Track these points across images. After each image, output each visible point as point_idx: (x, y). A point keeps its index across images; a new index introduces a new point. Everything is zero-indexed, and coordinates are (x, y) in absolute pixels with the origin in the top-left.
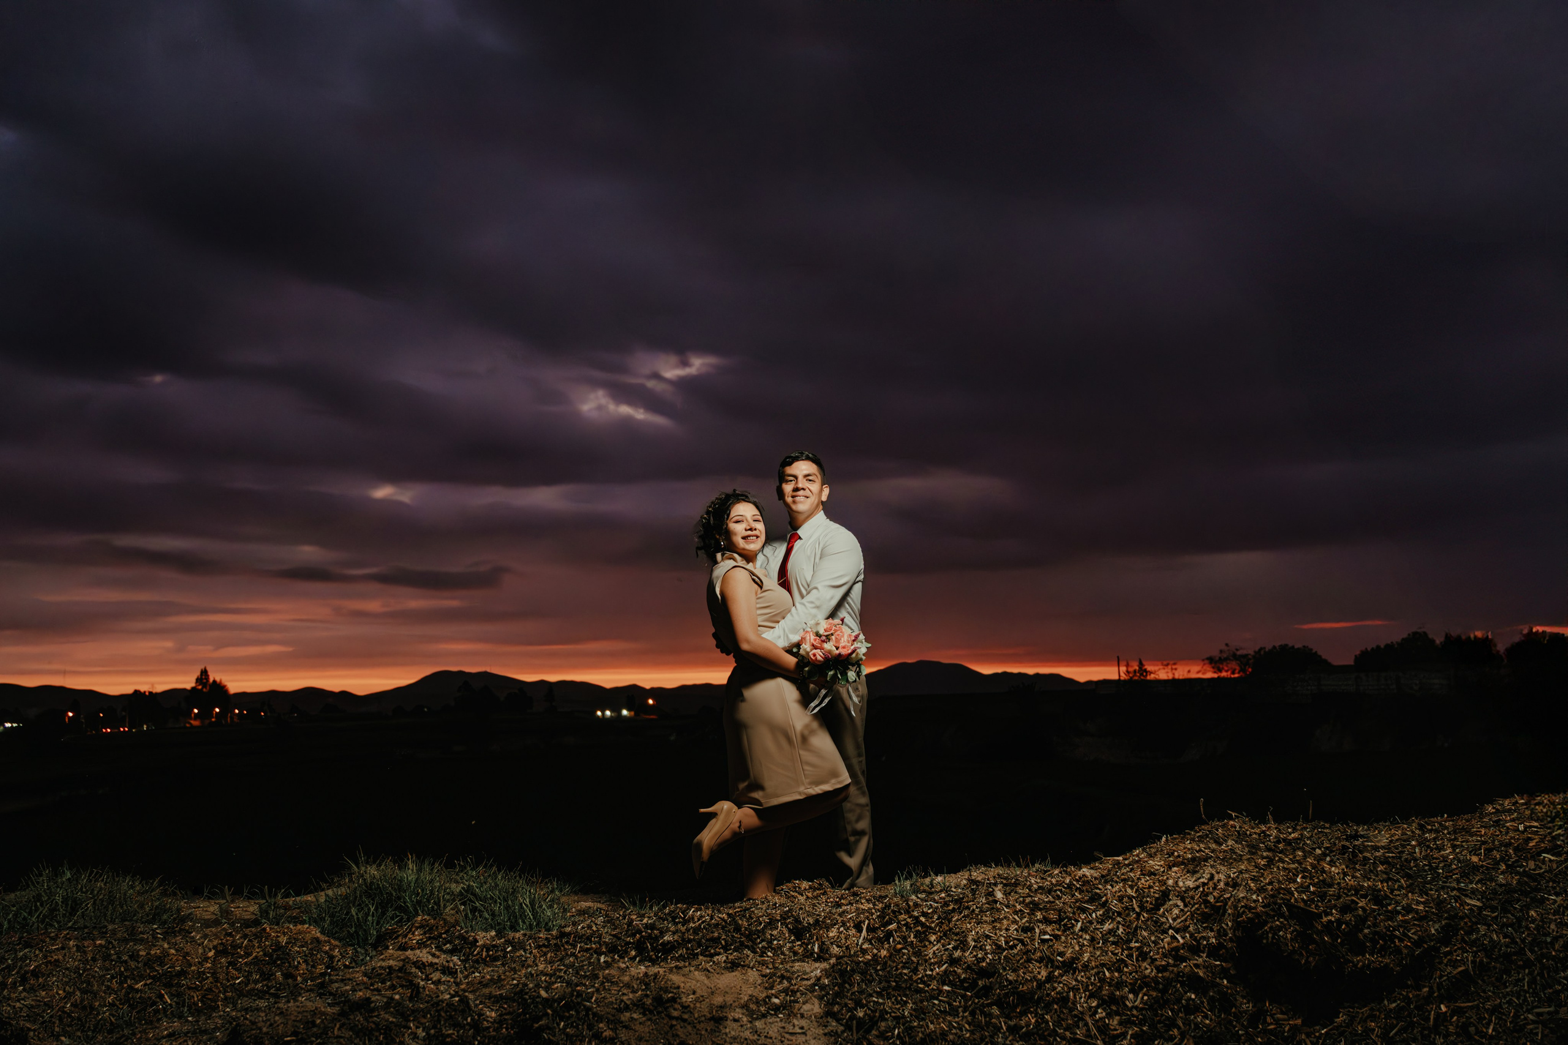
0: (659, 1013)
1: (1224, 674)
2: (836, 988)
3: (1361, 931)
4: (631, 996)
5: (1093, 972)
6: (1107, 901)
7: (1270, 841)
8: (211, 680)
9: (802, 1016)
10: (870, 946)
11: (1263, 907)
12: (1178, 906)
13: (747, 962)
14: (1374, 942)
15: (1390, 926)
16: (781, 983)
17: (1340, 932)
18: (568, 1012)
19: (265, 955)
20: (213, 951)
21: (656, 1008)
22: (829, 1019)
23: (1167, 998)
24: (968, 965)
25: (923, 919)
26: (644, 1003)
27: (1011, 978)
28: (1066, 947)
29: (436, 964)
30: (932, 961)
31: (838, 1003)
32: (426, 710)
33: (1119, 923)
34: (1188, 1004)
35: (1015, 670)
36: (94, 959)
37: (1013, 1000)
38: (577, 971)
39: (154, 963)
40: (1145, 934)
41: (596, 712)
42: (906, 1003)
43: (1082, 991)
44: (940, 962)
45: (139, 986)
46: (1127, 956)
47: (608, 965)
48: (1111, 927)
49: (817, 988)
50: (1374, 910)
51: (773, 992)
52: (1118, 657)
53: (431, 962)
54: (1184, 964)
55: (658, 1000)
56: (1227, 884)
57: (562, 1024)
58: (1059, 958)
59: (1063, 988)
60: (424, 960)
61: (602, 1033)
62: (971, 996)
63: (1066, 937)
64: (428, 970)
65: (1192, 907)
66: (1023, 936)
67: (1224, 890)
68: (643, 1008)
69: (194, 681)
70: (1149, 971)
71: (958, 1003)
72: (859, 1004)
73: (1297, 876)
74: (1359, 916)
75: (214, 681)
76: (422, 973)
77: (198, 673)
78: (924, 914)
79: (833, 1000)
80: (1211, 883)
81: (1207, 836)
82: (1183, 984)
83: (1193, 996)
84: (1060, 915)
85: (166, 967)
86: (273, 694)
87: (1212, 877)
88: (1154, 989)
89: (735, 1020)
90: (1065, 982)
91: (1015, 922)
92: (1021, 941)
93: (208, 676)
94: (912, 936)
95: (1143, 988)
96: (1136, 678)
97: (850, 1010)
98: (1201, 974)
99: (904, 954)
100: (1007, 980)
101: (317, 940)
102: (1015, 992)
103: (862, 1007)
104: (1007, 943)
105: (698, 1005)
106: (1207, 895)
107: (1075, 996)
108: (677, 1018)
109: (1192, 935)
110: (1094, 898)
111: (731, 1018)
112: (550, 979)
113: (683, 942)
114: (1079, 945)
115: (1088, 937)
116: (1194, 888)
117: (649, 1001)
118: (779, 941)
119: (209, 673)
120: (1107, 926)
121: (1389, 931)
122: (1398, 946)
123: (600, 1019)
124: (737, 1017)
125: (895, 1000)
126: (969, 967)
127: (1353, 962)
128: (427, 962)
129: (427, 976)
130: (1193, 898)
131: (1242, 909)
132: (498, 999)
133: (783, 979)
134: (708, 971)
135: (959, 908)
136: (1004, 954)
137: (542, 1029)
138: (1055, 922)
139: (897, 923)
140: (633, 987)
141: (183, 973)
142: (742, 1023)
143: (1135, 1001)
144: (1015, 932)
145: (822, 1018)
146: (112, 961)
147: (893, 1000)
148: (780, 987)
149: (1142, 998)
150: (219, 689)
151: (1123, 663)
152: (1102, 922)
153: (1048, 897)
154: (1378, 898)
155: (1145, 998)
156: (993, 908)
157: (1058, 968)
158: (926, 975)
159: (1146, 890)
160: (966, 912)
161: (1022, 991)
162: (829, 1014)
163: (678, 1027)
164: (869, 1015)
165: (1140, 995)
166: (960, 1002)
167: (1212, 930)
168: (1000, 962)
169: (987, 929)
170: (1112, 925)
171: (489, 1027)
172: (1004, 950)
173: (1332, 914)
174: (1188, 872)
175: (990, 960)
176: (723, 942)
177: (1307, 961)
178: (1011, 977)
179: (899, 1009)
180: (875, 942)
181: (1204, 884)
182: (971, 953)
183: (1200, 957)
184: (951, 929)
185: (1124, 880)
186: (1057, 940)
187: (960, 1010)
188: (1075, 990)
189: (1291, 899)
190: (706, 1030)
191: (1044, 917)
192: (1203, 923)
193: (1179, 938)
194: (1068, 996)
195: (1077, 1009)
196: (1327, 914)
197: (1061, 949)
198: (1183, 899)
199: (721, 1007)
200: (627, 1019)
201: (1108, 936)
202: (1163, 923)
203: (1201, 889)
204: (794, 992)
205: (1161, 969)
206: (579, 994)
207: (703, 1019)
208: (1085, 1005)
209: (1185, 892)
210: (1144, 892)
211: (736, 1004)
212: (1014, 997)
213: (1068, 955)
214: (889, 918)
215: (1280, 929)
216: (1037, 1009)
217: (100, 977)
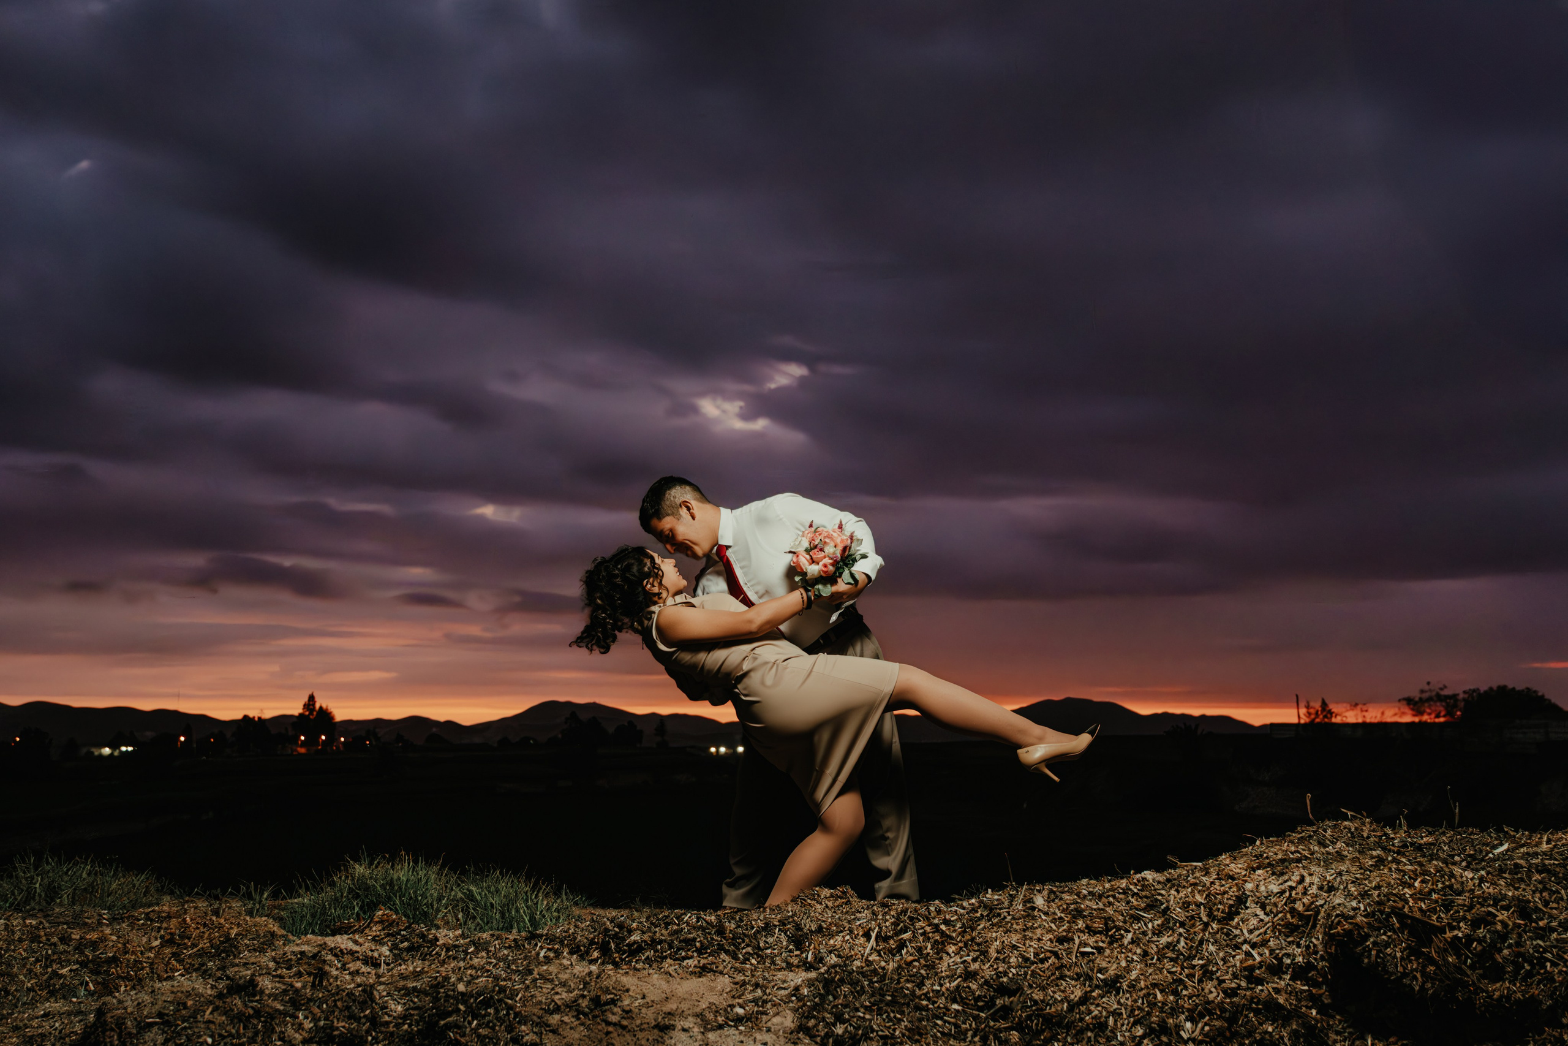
0: (595, 1017)
1: (1425, 718)
2: (817, 1000)
3: (1500, 951)
4: (564, 995)
5: (1141, 994)
6: (1167, 908)
7: (1393, 845)
8: (317, 706)
9: (769, 1030)
10: (878, 958)
11: (1365, 916)
12: (1256, 915)
13: (721, 968)
14: (1518, 967)
15: (1541, 946)
16: (753, 991)
17: (1471, 952)
18: (486, 1009)
19: (212, 947)
20: (159, 941)
21: (592, 1010)
22: (801, 1035)
23: (1236, 1030)
24: (986, 981)
25: (943, 927)
26: (579, 1005)
27: (1036, 997)
28: (1109, 962)
29: (358, 952)
30: (943, 974)
31: (814, 1017)
32: (531, 742)
33: (1180, 935)
34: (1263, 1039)
35: (1178, 711)
36: (20, 940)
37: (1037, 1025)
38: (508, 965)
39: (86, 948)
40: (1212, 948)
41: (709, 748)
42: (900, 1021)
43: (1125, 1016)
44: (953, 976)
45: (64, 971)
46: (1187, 976)
47: (548, 960)
48: (1170, 940)
49: (794, 998)
50: (1519, 926)
51: (740, 1001)
52: (1297, 696)
53: (351, 950)
54: (1260, 987)
55: (596, 1001)
56: (1321, 888)
57: (475, 1022)
58: (1099, 975)
59: (1101, 1012)
60: (343, 947)
61: (523, 1037)
62: (986, 1018)
63: (1112, 950)
64: (347, 958)
65: (1275, 916)
66: (1059, 948)
67: (1316, 896)
68: (577, 1010)
69: (302, 707)
70: (1215, 994)
71: (968, 1026)
72: (839, 1019)
73: (1415, 880)
74: (1497, 932)
75: (321, 708)
76: (339, 961)
77: (306, 699)
78: (947, 922)
79: (809, 1013)
80: (1300, 887)
81: (1310, 837)
82: (1257, 1012)
83: (1270, 1029)
84: (1106, 924)
85: (98, 953)
86: (379, 722)
87: (1302, 880)
88: (1219, 1017)
89: (684, 1030)
90: (1105, 1005)
91: (1050, 931)
92: (1055, 954)
93: (315, 702)
94: (929, 946)
95: (1204, 1017)
96: (1318, 720)
97: (827, 1025)
98: (1281, 1001)
99: (915, 967)
100: (1031, 999)
101: (273, 934)
102: (1039, 1014)
103: (843, 1022)
104: (1036, 954)
105: (644, 1010)
106: (1294, 901)
107: (1116, 1021)
108: (615, 1024)
109: (1272, 952)
110: (1153, 906)
111: (680, 1027)
112: (477, 972)
113: (654, 943)
114: (1127, 961)
115: (1139, 951)
116: (1278, 893)
117: (584, 1003)
118: (774, 949)
119: (317, 699)
120: (1164, 940)
121: (1538, 952)
122: (1551, 973)
123: (524, 1021)
124: (686, 1027)
125: (887, 1017)
126: (986, 982)
127: (1487, 992)
128: (346, 949)
129: (344, 965)
130: (1275, 905)
131: (1337, 919)
132: (408, 992)
133: (756, 988)
134: (670, 975)
135: (987, 916)
136: (1032, 968)
137: (448, 1027)
138: (1100, 933)
139: (913, 932)
140: (570, 986)
141: (114, 960)
142: (691, 1034)
143: (1193, 1032)
144: (1049, 942)
145: (791, 1033)
146: (41, 942)
147: (884, 1017)
148: (750, 997)
149: (1203, 1028)
150: (325, 715)
151: (1302, 704)
152: (1158, 932)
153: (1097, 904)
154: (1523, 909)
155: (1207, 1028)
156: (1028, 916)
157: (1097, 987)
158: (933, 991)
159: (1219, 897)
160: (995, 921)
161: (1049, 1013)
162: (802, 1028)
163: (615, 1035)
164: (850, 1033)
165: (1200, 1025)
166: (970, 1025)
167: (1299, 946)
168: (1026, 977)
169: (1014, 938)
170: (1171, 938)
171: (391, 1022)
172: (1033, 963)
173: (1459, 928)
174: (1273, 874)
175: (1014, 974)
176: (698, 944)
177: (1422, 987)
178: (1038, 995)
179: (889, 1027)
180: (885, 953)
181: (1291, 888)
182: (992, 966)
183: (1280, 978)
184: (973, 939)
185: (1195, 884)
186: (1099, 953)
187: (970, 1034)
188: (1116, 1014)
189: (1404, 907)
190: (648, 1040)
191: (1087, 927)
192: (1288, 937)
193: (1256, 956)
194: (1106, 1022)
195: (1117, 1038)
196: (1452, 928)
197: (1104, 965)
198: (1263, 907)
199: (669, 1013)
200: (555, 1022)
201: (1166, 950)
202: (1236, 936)
203: (1287, 894)
204: (765, 1002)
205: (1231, 993)
206: (503, 990)
207: (645, 1026)
208: (1127, 1034)
209: (1266, 898)
210: (1216, 898)
211: (690, 1012)
212: (1038, 1020)
213: (1111, 972)
214: (905, 926)
215: (1387, 945)
216: (1066, 1037)
217: (23, 959)
